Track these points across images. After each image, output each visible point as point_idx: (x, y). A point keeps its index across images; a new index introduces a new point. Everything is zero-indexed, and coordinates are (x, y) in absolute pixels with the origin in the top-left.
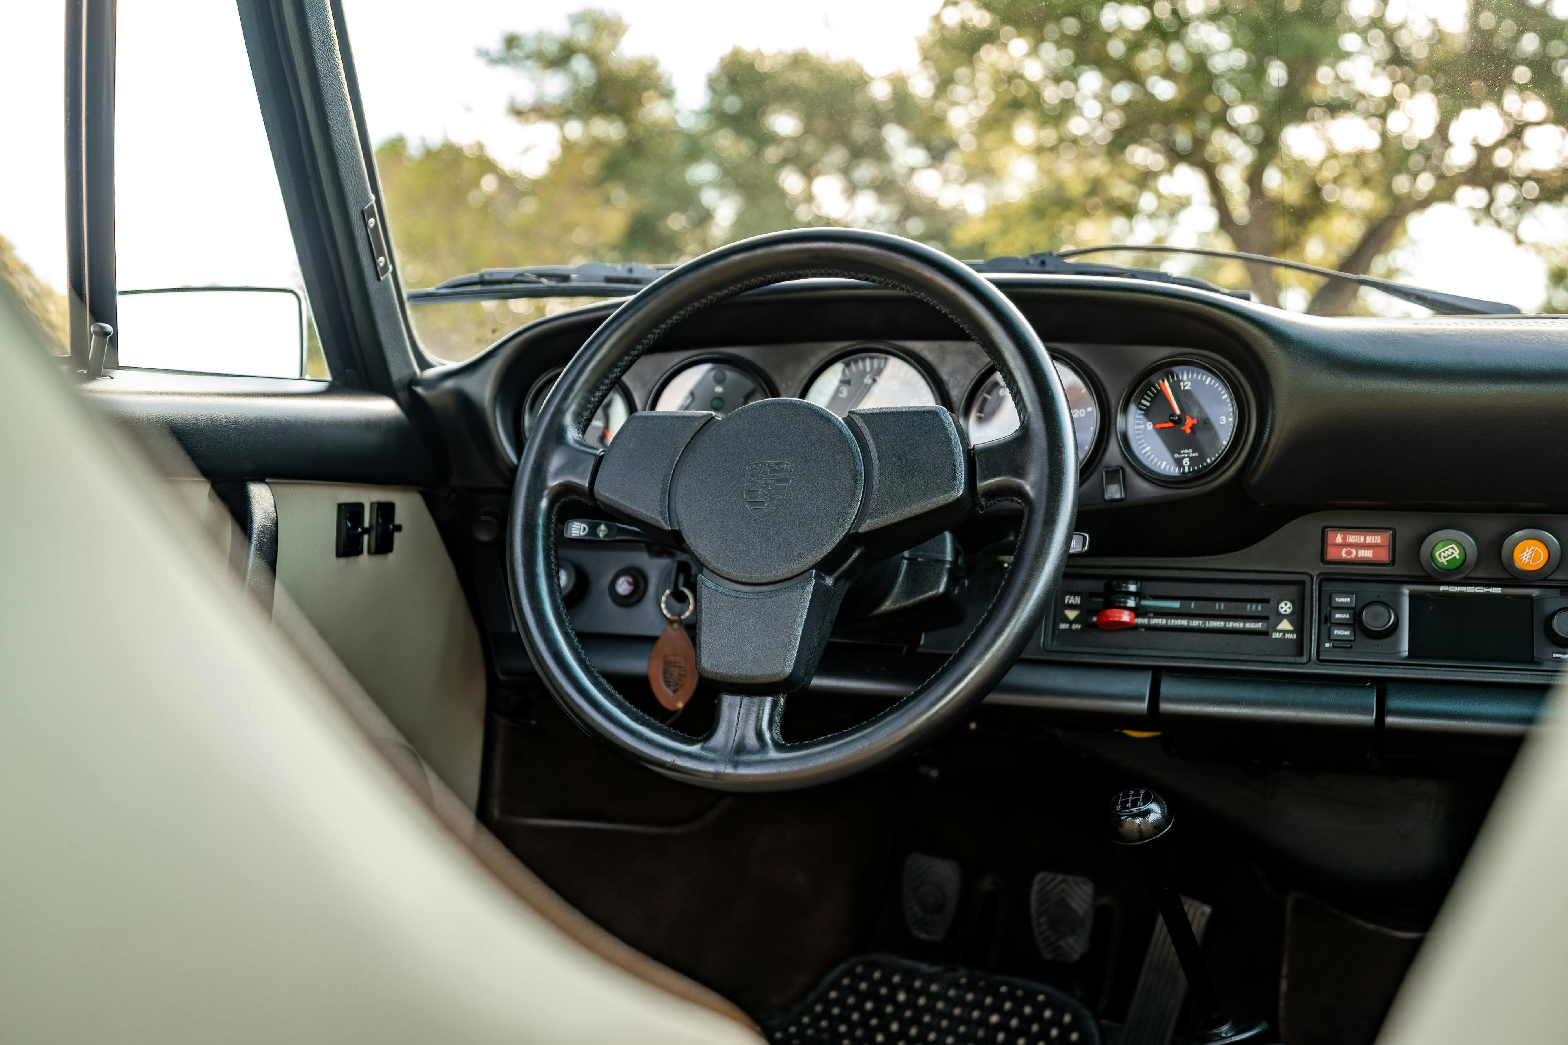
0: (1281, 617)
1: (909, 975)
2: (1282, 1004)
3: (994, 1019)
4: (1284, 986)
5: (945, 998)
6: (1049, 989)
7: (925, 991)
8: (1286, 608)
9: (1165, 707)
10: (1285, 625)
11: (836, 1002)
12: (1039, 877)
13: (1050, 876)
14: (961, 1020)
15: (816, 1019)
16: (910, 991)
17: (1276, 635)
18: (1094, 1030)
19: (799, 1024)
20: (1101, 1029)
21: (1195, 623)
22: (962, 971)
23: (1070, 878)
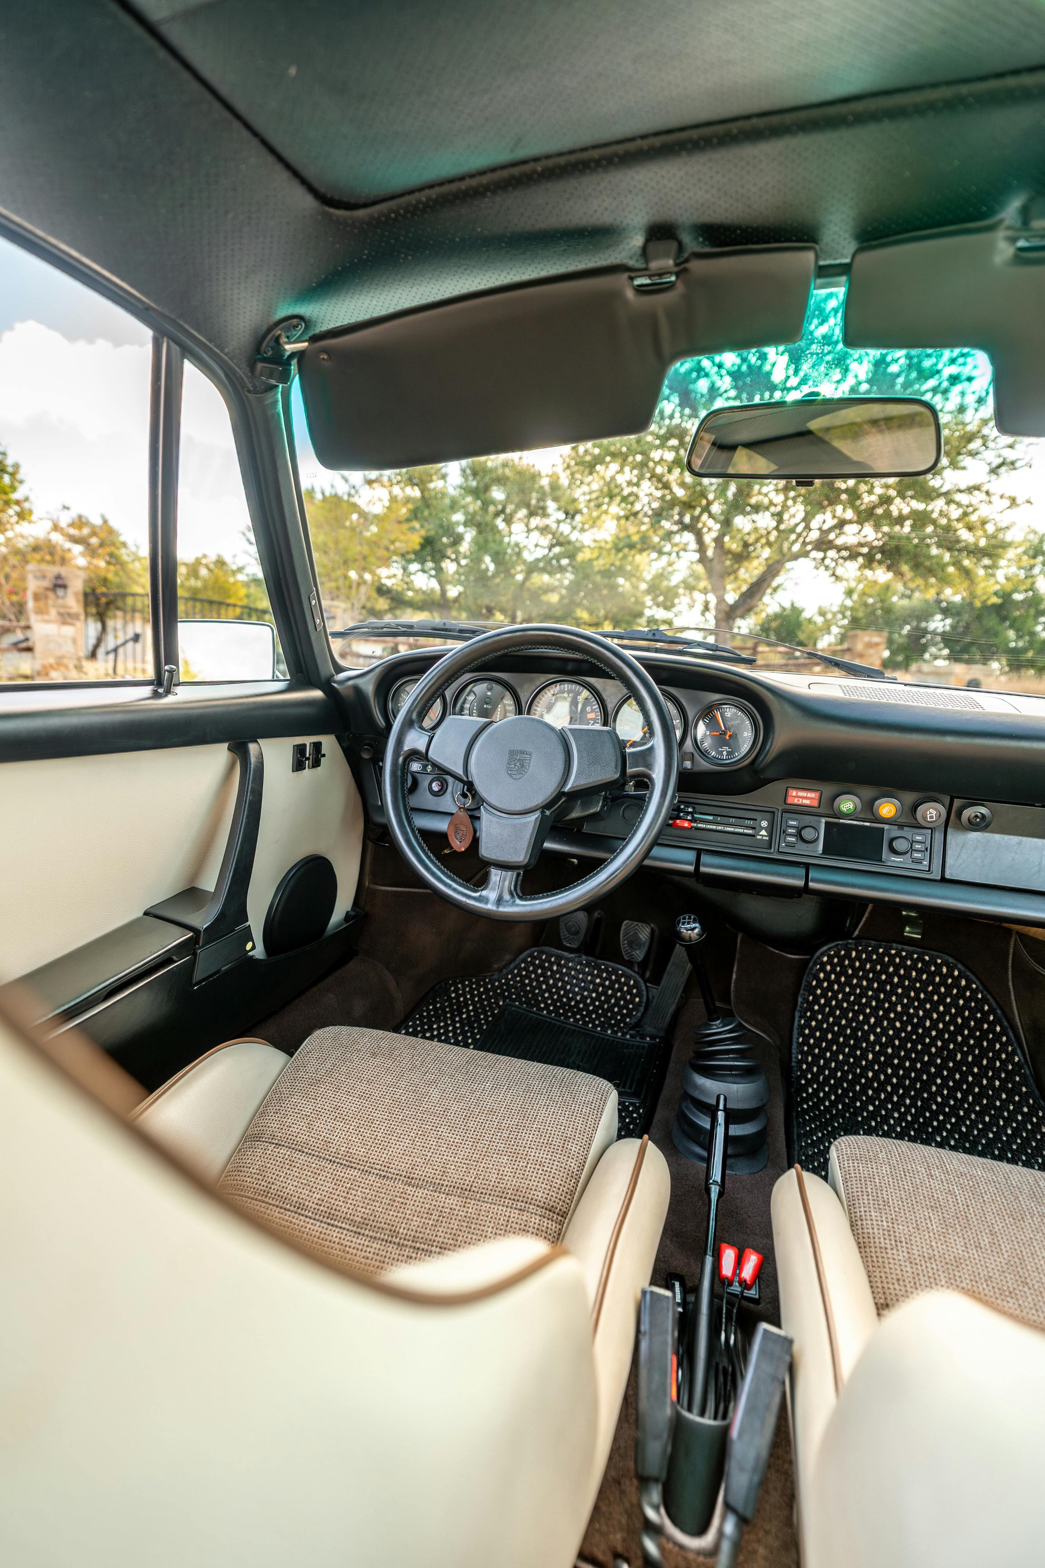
0: (762, 828)
1: (559, 958)
2: (733, 985)
3: (598, 981)
4: (734, 976)
5: (576, 970)
6: (623, 968)
7: (565, 966)
8: (764, 824)
9: (703, 869)
10: (763, 832)
11: (524, 969)
12: (625, 922)
13: (631, 922)
14: (583, 980)
15: (515, 976)
16: (559, 965)
17: (759, 837)
18: (644, 988)
19: (507, 979)
20: (647, 987)
21: (719, 828)
22: (584, 957)
23: (640, 924)
